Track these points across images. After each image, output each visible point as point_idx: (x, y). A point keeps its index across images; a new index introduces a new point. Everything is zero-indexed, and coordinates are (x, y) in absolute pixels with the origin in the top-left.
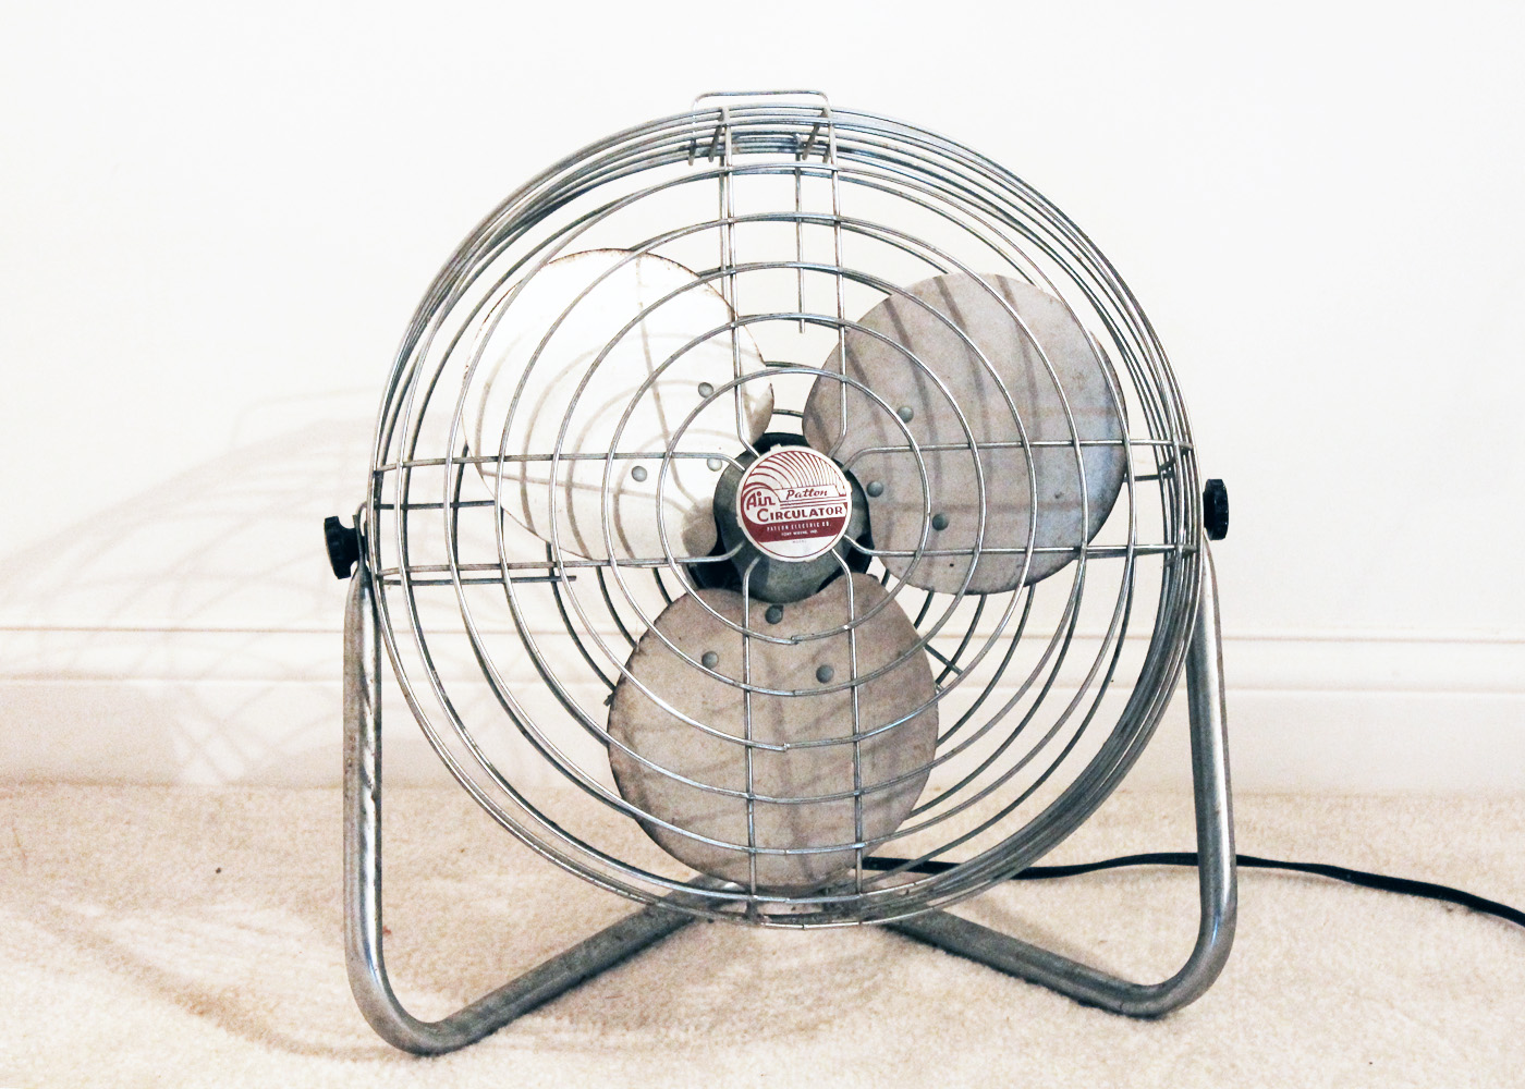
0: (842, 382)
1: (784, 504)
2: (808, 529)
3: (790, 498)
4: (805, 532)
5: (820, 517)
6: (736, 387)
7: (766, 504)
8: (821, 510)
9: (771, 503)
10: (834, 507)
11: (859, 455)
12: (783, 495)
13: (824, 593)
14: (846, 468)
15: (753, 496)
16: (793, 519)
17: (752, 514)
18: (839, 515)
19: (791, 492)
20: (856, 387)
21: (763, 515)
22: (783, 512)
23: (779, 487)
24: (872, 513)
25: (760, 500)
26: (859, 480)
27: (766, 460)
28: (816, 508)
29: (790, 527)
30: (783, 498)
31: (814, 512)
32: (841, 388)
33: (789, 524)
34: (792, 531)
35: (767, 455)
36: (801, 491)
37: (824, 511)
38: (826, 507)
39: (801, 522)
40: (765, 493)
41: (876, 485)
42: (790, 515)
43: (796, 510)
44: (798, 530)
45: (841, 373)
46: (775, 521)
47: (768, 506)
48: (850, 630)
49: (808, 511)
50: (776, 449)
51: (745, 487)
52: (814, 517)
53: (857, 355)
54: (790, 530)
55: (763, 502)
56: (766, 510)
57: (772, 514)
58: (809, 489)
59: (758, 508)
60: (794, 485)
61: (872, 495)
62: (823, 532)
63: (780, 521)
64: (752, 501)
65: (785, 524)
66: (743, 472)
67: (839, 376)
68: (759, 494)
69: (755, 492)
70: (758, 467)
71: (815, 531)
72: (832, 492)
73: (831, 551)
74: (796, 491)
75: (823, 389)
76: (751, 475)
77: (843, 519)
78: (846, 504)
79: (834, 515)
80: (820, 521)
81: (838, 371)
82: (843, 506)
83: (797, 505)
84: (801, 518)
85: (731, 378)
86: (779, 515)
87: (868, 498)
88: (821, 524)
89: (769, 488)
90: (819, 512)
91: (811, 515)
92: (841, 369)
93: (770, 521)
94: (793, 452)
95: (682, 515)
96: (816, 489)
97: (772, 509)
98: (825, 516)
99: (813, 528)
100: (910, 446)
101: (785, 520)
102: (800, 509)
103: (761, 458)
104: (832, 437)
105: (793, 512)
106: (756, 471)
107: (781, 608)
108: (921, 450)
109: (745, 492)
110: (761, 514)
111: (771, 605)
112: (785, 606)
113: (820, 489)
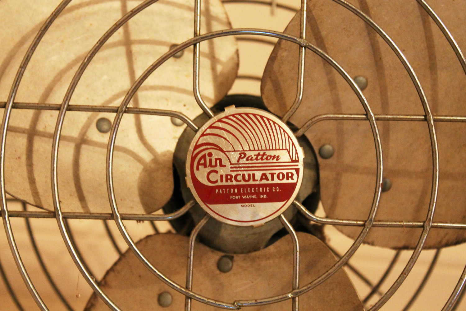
0: (301, 46)
1: (235, 167)
2: (258, 194)
3: (241, 161)
4: (255, 197)
5: (270, 182)
6: (195, 45)
7: (216, 165)
8: (272, 175)
9: (221, 165)
10: (285, 172)
11: (314, 121)
12: (234, 157)
13: (272, 248)
14: (300, 133)
15: (204, 157)
16: (243, 183)
17: (202, 176)
18: (290, 181)
19: (243, 154)
20: (316, 52)
21: (213, 177)
22: (234, 174)
23: (230, 149)
24: (322, 174)
25: (210, 160)
26: (312, 142)
27: (220, 121)
28: (267, 172)
29: (239, 190)
30: (234, 161)
31: (264, 177)
32: (300, 52)
33: (238, 187)
34: (241, 195)
35: (222, 115)
36: (253, 154)
37: (275, 176)
38: (277, 172)
39: (251, 186)
40: (216, 154)
41: (328, 148)
42: (240, 178)
43: (246, 173)
44: (248, 194)
45: (301, 37)
46: (224, 183)
47: (218, 168)
48: (293, 299)
49: (258, 175)
50: (231, 110)
51: (196, 147)
52: (264, 182)
53: (318, 22)
54: (239, 193)
55: (213, 164)
56: (216, 172)
57: (222, 176)
58: (262, 153)
59: (208, 169)
60: (246, 148)
61: (323, 157)
62: (272, 197)
63: (229, 183)
64: (202, 161)
65: (234, 187)
66: (196, 131)
67: (299, 40)
68: (210, 155)
69: (206, 152)
70: (211, 127)
71: (265, 196)
72: (284, 157)
73: (279, 217)
74: (248, 154)
75: (283, 54)
76: (203, 135)
77: (294, 185)
78: (297, 171)
79: (285, 181)
80: (271, 186)
81: (298, 36)
82: (294, 172)
83: (247, 168)
84: (251, 182)
85: (191, 36)
86: (229, 178)
87: (320, 159)
88: (271, 190)
89: (221, 150)
90: (269, 177)
91: (262, 179)
92: (301, 33)
93: (220, 183)
94: (247, 114)
95: (141, 167)
96: (268, 153)
97: (222, 171)
98: (276, 181)
99: (263, 193)
100: (366, 115)
101: (234, 183)
102: (251, 173)
103: (215, 119)
104: (289, 101)
105: (244, 175)
106: (209, 131)
107: (232, 258)
108: (377, 119)
109: (196, 152)
110: (210, 177)
111: (223, 254)
112: (236, 257)
113: (273, 153)
